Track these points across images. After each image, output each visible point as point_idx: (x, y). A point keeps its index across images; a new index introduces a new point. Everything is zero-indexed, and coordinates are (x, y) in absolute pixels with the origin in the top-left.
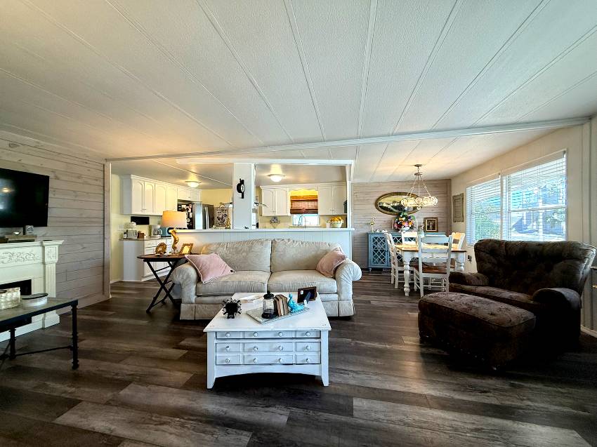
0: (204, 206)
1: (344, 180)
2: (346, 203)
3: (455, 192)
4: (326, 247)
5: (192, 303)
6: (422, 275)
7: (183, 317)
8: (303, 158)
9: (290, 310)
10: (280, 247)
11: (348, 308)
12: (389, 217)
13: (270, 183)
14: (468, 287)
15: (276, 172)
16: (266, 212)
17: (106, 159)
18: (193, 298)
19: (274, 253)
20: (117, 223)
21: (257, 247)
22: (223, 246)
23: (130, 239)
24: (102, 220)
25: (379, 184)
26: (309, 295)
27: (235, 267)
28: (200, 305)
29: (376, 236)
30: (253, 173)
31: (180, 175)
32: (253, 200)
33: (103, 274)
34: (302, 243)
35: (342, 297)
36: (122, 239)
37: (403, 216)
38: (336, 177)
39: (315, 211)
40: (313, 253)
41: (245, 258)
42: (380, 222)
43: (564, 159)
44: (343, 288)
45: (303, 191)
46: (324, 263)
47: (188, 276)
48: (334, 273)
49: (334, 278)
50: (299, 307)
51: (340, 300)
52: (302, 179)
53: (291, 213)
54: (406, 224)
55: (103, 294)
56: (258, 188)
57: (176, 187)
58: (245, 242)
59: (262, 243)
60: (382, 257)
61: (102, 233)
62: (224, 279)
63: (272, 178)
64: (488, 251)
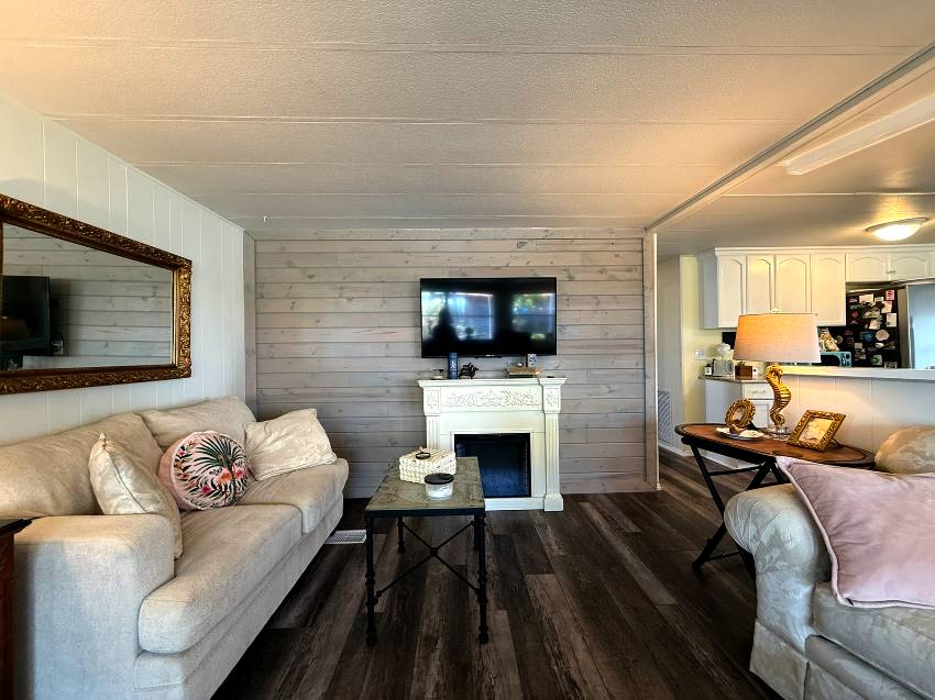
5: (794, 646)
17: (646, 228)
20: (694, 345)
23: (717, 378)
24: (641, 342)
36: (703, 377)
55: (646, 480)
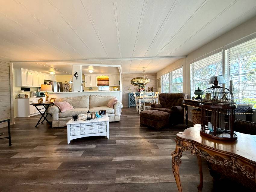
0: (58, 83)
1: (119, 73)
2: (120, 81)
3: (158, 78)
4: (111, 98)
5: (57, 121)
6: (145, 106)
7: (53, 126)
8: (101, 64)
9: (96, 117)
10: (93, 98)
11: (118, 119)
12: (136, 87)
13: (89, 73)
14: (155, 108)
15: (91, 69)
16: (87, 85)
17: (10, 61)
18: (58, 119)
19: (91, 101)
21: (84, 99)
22: (69, 98)
23: (21, 98)
24: (9, 89)
25: (132, 74)
26: (103, 112)
27: (75, 106)
28: (61, 121)
29: (131, 94)
30: (81, 69)
31: (46, 69)
32: (81, 80)
33: (11, 113)
34: (102, 97)
35: (116, 115)
36: (17, 98)
37: (141, 86)
38: (116, 71)
39: (108, 85)
40: (106, 100)
41: (79, 103)
42: (133, 89)
43: (182, 68)
44: (116, 111)
45: (103, 77)
46: (110, 103)
47: (55, 110)
48: (113, 106)
49: (113, 108)
50: (100, 116)
51: (115, 115)
52: (102, 72)
53: (98, 86)
54: (141, 89)
55: (11, 122)
56: (83, 75)
57: (43, 74)
58: (78, 97)
59: (86, 97)
60: (134, 102)
61: (9, 95)
62: (70, 111)
63: (89, 71)
64: (163, 97)
